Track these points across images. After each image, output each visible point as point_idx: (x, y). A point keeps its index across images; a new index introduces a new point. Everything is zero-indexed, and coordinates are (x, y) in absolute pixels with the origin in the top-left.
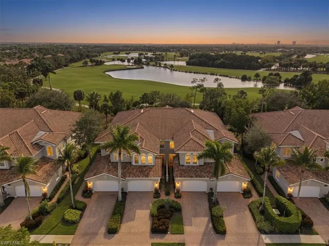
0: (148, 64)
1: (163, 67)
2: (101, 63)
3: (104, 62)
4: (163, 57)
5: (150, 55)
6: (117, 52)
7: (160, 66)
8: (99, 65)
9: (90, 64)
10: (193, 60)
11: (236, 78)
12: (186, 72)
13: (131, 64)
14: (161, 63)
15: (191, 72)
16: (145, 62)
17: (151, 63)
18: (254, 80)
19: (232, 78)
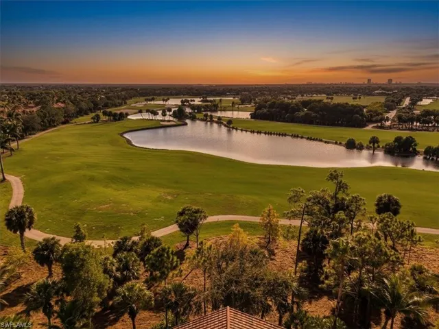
0: (193, 118)
1: (217, 122)
2: (122, 117)
3: (127, 114)
4: (216, 106)
5: (197, 101)
6: (150, 97)
7: (212, 121)
8: (119, 120)
9: (103, 118)
10: (261, 111)
11: (336, 143)
12: (253, 132)
13: (167, 118)
14: (214, 114)
15: (260, 133)
16: (190, 113)
17: (198, 116)
18: (368, 148)
19: (328, 143)
